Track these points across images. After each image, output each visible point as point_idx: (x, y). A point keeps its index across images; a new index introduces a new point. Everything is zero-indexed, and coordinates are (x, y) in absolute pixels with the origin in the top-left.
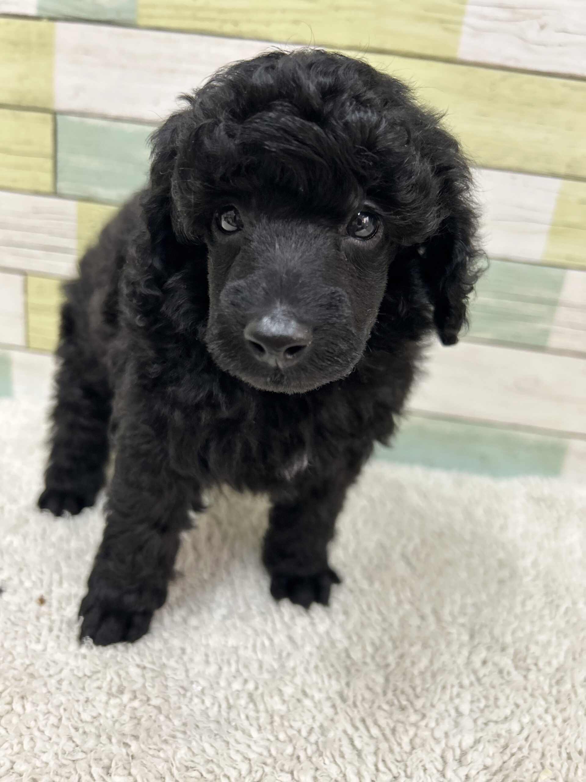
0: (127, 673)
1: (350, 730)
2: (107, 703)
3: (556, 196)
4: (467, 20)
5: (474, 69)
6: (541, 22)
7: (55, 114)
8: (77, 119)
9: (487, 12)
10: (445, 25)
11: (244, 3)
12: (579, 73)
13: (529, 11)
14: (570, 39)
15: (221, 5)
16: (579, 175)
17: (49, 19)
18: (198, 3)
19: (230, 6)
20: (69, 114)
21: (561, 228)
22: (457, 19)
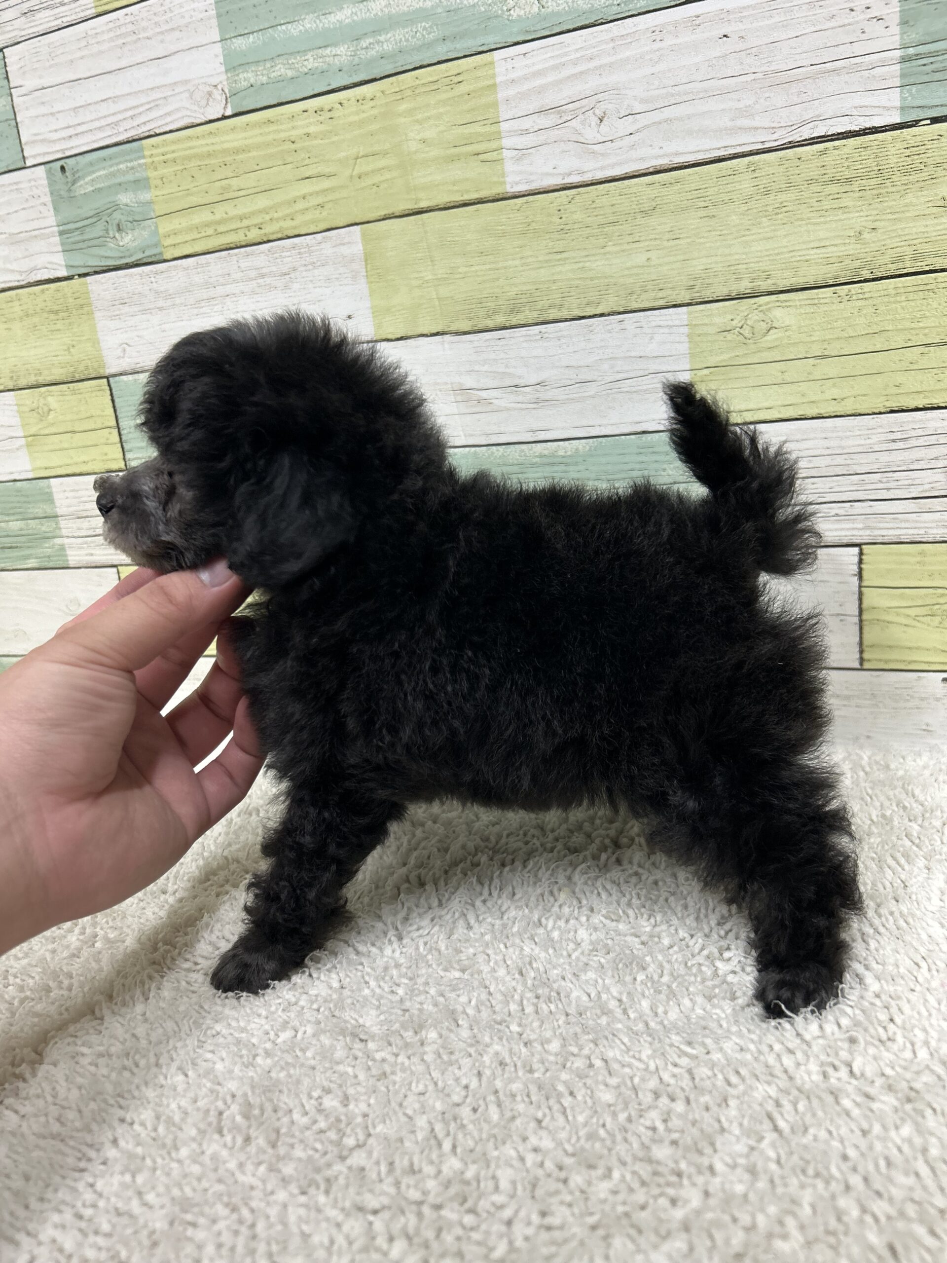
3: (686, 330)
4: (506, 142)
5: (531, 198)
6: (598, 112)
7: (107, 378)
8: (130, 377)
9: (527, 123)
10: (482, 157)
11: (262, 202)
12: (664, 162)
13: (577, 105)
14: (643, 120)
15: (241, 210)
16: (708, 295)
17: (80, 276)
18: (218, 216)
19: (250, 210)
20: (121, 374)
21: (706, 371)
22: (494, 145)
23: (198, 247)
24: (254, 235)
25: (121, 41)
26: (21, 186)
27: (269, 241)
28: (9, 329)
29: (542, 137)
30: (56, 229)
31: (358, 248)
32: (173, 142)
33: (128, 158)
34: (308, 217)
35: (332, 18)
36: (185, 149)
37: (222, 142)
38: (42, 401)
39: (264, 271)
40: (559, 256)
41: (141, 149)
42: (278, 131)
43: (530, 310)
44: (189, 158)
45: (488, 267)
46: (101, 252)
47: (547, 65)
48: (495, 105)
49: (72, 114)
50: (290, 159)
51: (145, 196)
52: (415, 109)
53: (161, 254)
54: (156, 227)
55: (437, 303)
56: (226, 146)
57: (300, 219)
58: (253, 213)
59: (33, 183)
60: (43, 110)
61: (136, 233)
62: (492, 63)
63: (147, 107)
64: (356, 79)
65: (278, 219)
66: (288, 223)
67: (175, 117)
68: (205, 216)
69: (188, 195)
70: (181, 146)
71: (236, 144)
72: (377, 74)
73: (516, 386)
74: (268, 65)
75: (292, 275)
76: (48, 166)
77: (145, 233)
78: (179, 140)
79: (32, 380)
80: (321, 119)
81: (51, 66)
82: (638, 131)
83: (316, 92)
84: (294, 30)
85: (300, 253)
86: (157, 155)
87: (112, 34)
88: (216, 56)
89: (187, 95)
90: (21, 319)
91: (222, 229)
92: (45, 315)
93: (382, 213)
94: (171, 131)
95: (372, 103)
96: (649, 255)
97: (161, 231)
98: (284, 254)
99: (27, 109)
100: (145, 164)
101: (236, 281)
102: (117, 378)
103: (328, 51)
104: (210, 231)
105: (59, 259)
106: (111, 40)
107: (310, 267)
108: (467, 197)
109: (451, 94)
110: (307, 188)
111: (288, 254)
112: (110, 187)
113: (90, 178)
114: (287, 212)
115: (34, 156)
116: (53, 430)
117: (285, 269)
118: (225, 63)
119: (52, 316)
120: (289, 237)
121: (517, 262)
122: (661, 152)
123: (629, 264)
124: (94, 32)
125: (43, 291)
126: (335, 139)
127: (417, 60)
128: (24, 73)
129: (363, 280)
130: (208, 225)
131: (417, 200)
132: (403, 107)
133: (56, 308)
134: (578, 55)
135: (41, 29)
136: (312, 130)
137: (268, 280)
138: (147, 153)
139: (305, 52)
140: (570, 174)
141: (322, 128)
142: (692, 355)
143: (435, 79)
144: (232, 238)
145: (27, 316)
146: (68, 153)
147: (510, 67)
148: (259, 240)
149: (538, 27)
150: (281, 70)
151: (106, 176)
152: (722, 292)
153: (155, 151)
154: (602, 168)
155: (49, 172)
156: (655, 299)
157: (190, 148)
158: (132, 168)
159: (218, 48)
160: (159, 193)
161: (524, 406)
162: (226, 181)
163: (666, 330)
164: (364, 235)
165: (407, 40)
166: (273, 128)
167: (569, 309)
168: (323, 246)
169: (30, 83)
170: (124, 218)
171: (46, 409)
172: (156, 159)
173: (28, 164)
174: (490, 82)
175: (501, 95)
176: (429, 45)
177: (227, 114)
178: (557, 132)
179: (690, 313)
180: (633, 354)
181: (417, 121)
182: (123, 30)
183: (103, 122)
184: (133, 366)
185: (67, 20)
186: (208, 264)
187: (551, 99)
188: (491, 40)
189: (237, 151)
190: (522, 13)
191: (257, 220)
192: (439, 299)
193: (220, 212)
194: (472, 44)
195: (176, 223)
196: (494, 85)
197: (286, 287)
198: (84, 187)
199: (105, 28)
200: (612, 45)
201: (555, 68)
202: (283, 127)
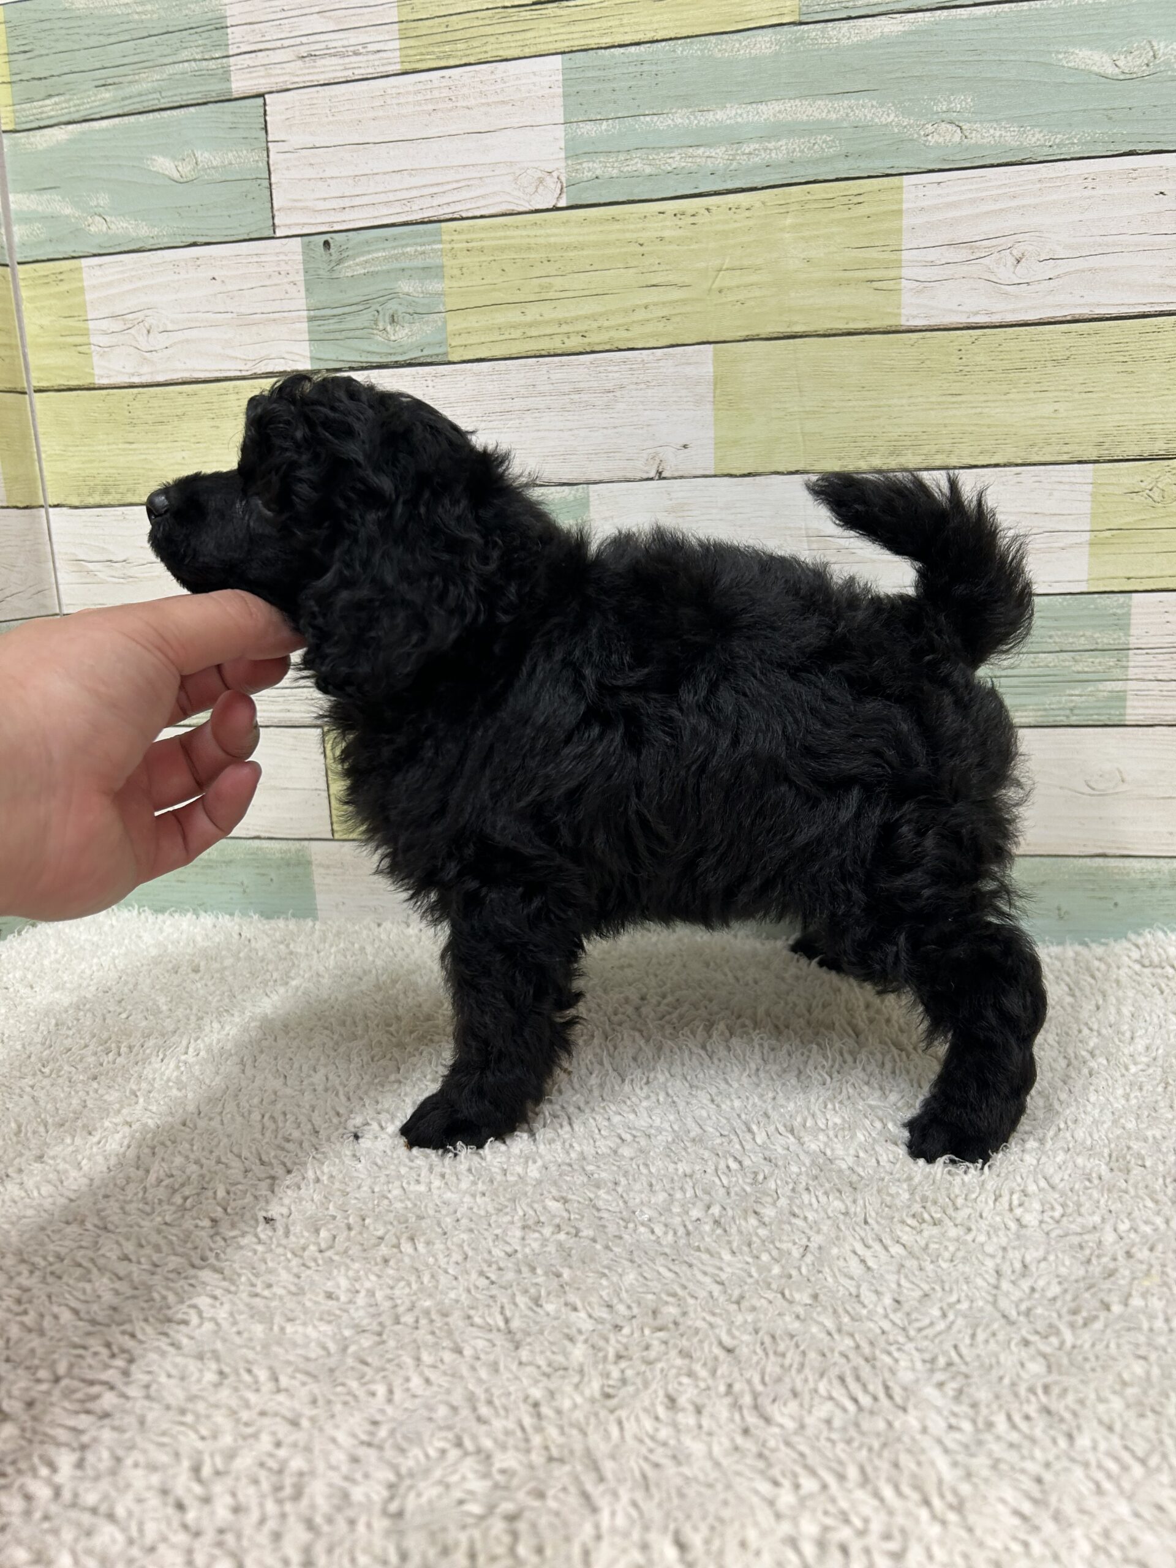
0: (545, 1208)
1: (859, 1248)
2: (523, 1239)
3: (1089, 488)
4: (905, 272)
5: (928, 334)
6: (1015, 252)
9: (932, 255)
10: (876, 285)
11: (591, 307)
12: (1085, 311)
13: (994, 242)
14: (1063, 267)
15: (560, 314)
16: (1118, 453)
17: (329, 370)
18: (528, 318)
19: (573, 314)
21: (1108, 534)
22: (892, 273)
23: (497, 353)
24: (574, 343)
25: (430, 107)
26: (263, 259)
27: (595, 352)
29: (948, 271)
30: (305, 313)
31: (708, 370)
32: (483, 229)
33: (419, 240)
34: (649, 328)
35: (710, 116)
36: (500, 238)
37: (548, 236)
39: (582, 385)
40: (954, 399)
41: (439, 233)
42: (624, 231)
43: (914, 454)
44: (502, 249)
45: (869, 403)
46: (364, 345)
47: (963, 197)
48: (899, 231)
49: (350, 181)
50: (635, 263)
51: (435, 286)
52: (802, 225)
53: (446, 354)
54: (445, 323)
55: (800, 439)
56: (552, 240)
57: (636, 331)
58: (577, 319)
59: (282, 257)
60: (310, 173)
61: (415, 327)
62: (900, 188)
63: (455, 185)
64: (730, 185)
65: (608, 328)
66: (622, 334)
67: (490, 201)
68: (513, 316)
69: (494, 290)
70: (492, 235)
71: (566, 239)
72: (758, 182)
74: (622, 157)
75: (618, 394)
76: (306, 239)
77: (428, 329)
78: (492, 228)
80: (680, 223)
81: (329, 123)
82: (1058, 277)
83: (679, 193)
84: (660, 123)
85: (632, 369)
86: (461, 241)
87: (420, 97)
88: (556, 139)
89: (511, 178)
91: (534, 332)
93: (744, 333)
94: (482, 217)
95: (747, 214)
96: (1057, 406)
97: (450, 328)
98: (609, 368)
99: (288, 169)
100: (441, 250)
101: (541, 394)
103: (701, 151)
104: (517, 334)
105: (305, 349)
106: (418, 103)
107: (643, 386)
108: (852, 326)
109: (847, 215)
110: (653, 296)
111: (616, 368)
112: (388, 272)
113: (362, 259)
114: (621, 321)
115: (289, 226)
117: (610, 386)
118: (566, 149)
120: (622, 350)
121: (904, 401)
122: (1082, 301)
123: (1033, 415)
124: (394, 91)
126: (694, 246)
127: (811, 174)
128: (290, 126)
129: (709, 406)
130: (514, 327)
131: (791, 324)
132: (789, 221)
134: (1000, 192)
135: (323, 78)
136: (666, 234)
137: (585, 397)
138: (445, 237)
139: (671, 149)
140: (977, 313)
141: (681, 232)
142: (1094, 516)
143: (830, 196)
144: (545, 345)
146: (337, 227)
147: (920, 194)
148: (582, 350)
149: (958, 157)
150: (637, 164)
151: (385, 258)
152: (1134, 451)
153: (456, 237)
154: (1013, 311)
155: (306, 247)
156: (1059, 453)
157: (505, 238)
158: (423, 253)
159: (560, 132)
160: (455, 284)
162: (547, 280)
163: (1067, 487)
164: (715, 355)
165: (802, 151)
166: (616, 226)
167: (960, 456)
168: (661, 363)
169: (297, 139)
170: (401, 309)
172: (456, 246)
173: (278, 234)
174: (895, 207)
175: (907, 221)
176: (828, 160)
177: (560, 205)
178: (965, 268)
179: (1095, 471)
180: (1027, 510)
181: (803, 238)
182: (436, 94)
183: (392, 197)
185: (359, 73)
186: (508, 371)
187: (964, 233)
188: (902, 165)
189: (567, 248)
190: (941, 140)
191: (581, 327)
192: (804, 434)
193: (533, 313)
194: (881, 166)
195: (473, 321)
196: (899, 212)
197: (607, 406)
198: (353, 268)
199: (411, 88)
200: (1039, 186)
201: (972, 201)
202: (632, 227)
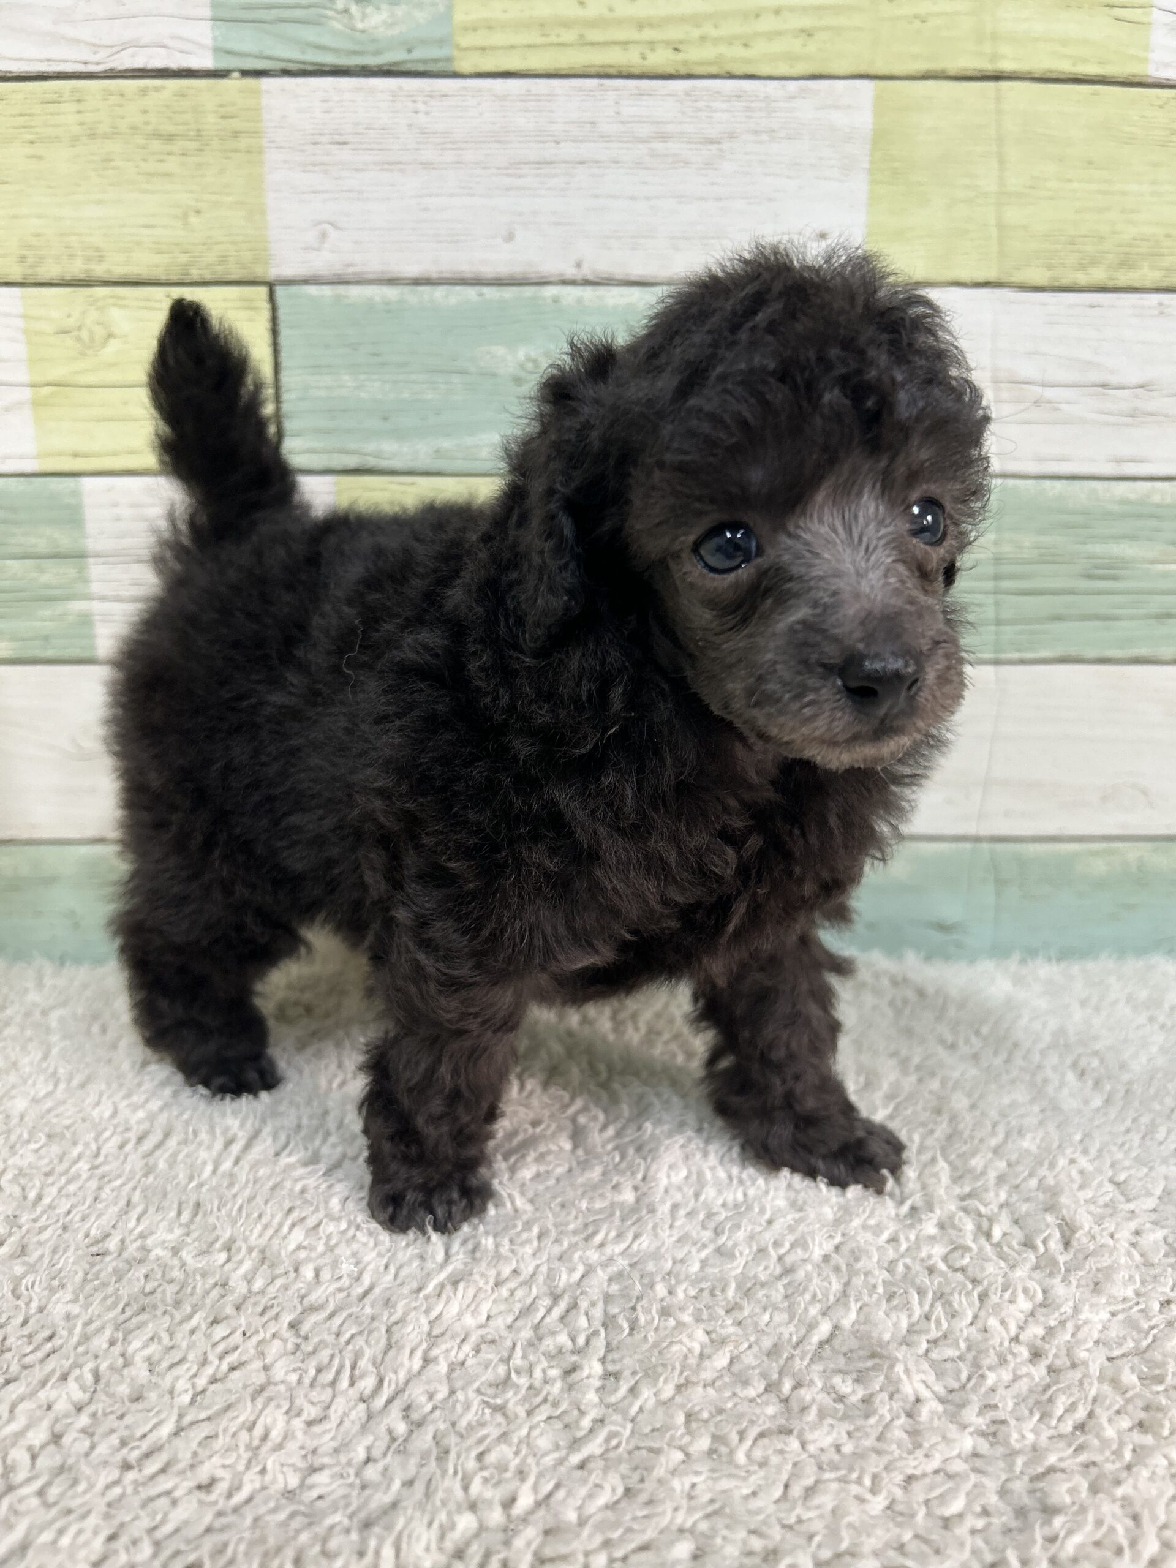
7: (271, 286)
8: (327, 291)
10: (1117, 12)
11: (690, 4)
17: (245, 73)
20: (306, 282)
24: (660, 59)
27: (690, 76)
28: (39, 158)
31: (862, 119)
34: (777, 47)
38: (93, 315)
39: (669, 128)
45: (1096, 187)
46: (309, 34)
53: (449, 60)
54: (450, 8)
55: (995, 234)
57: (760, 48)
58: (668, 20)
61: (399, 10)
65: (716, 41)
66: (738, 52)
68: (563, 7)
73: (1104, 386)
75: (726, 146)
77: (420, 16)
79: (77, 268)
85: (748, 109)
90: (75, 140)
91: (596, 36)
92: (141, 141)
93: (922, 66)
97: (459, 17)
98: (714, 105)
101: (605, 138)
102: (294, 289)
104: (569, 36)
105: (201, 33)
107: (765, 137)
108: (1082, 69)
111: (724, 106)
114: (737, 30)
116: (112, 376)
117: (713, 133)
119: (156, 145)
120: (731, 76)
121: (1145, 188)
125: (144, 91)
129: (863, 176)
130: (566, 24)
131: (994, 57)
133: (170, 128)
137: (673, 146)
144: (615, 58)
145: (93, 136)
148: (673, 72)
161: (1111, 419)
164: (878, 98)
168: (795, 103)
171: (100, 332)
184: (338, 269)
186: (550, 98)
191: (674, 33)
192: (1000, 227)
195: (497, 9)
197: (707, 165)
